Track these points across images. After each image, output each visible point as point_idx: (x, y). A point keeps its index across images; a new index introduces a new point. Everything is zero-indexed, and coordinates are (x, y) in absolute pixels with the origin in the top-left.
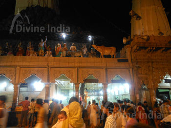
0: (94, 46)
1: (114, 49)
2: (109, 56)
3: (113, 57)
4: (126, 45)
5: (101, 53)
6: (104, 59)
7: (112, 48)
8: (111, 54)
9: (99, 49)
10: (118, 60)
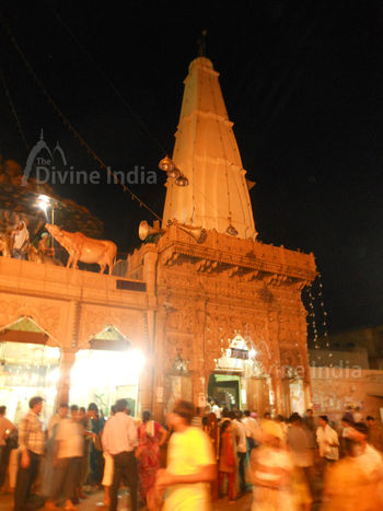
0: (53, 229)
1: (110, 248)
2: (94, 267)
3: (106, 272)
4: (145, 242)
5: (71, 253)
6: (76, 274)
7: (106, 243)
8: (100, 263)
9: (67, 241)
10: (118, 281)
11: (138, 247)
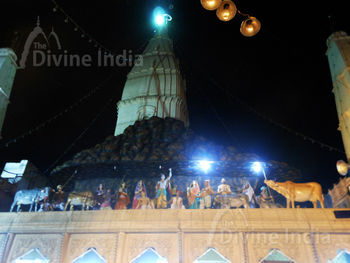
0: (270, 183)
1: (316, 187)
2: (308, 204)
3: (319, 206)
4: (343, 177)
5: (287, 197)
6: (300, 211)
7: (312, 184)
8: (311, 200)
9: (281, 189)
10: (335, 212)
11: (337, 182)
